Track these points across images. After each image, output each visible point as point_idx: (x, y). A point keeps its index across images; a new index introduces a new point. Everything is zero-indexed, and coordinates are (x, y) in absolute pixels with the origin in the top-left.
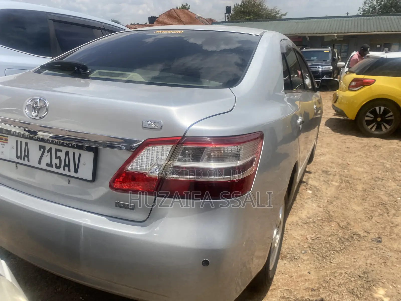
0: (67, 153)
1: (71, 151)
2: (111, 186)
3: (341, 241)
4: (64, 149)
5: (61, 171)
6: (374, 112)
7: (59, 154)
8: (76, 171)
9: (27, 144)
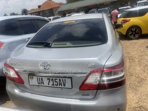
0: (60, 80)
1: (61, 79)
2: (80, 89)
3: (139, 82)
4: (58, 79)
5: (58, 86)
6: (132, 31)
7: (56, 80)
8: (64, 85)
9: (42, 79)
